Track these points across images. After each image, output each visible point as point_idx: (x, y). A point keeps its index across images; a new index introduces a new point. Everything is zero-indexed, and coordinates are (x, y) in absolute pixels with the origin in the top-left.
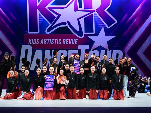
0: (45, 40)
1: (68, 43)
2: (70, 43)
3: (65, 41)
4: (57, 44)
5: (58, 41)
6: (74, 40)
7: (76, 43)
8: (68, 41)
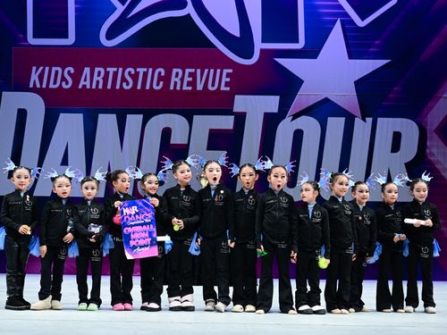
0: (99, 73)
1: (193, 84)
2: (200, 87)
3: (180, 79)
4: (148, 87)
5: (151, 78)
6: (219, 71)
7: (227, 84)
8: (190, 75)
